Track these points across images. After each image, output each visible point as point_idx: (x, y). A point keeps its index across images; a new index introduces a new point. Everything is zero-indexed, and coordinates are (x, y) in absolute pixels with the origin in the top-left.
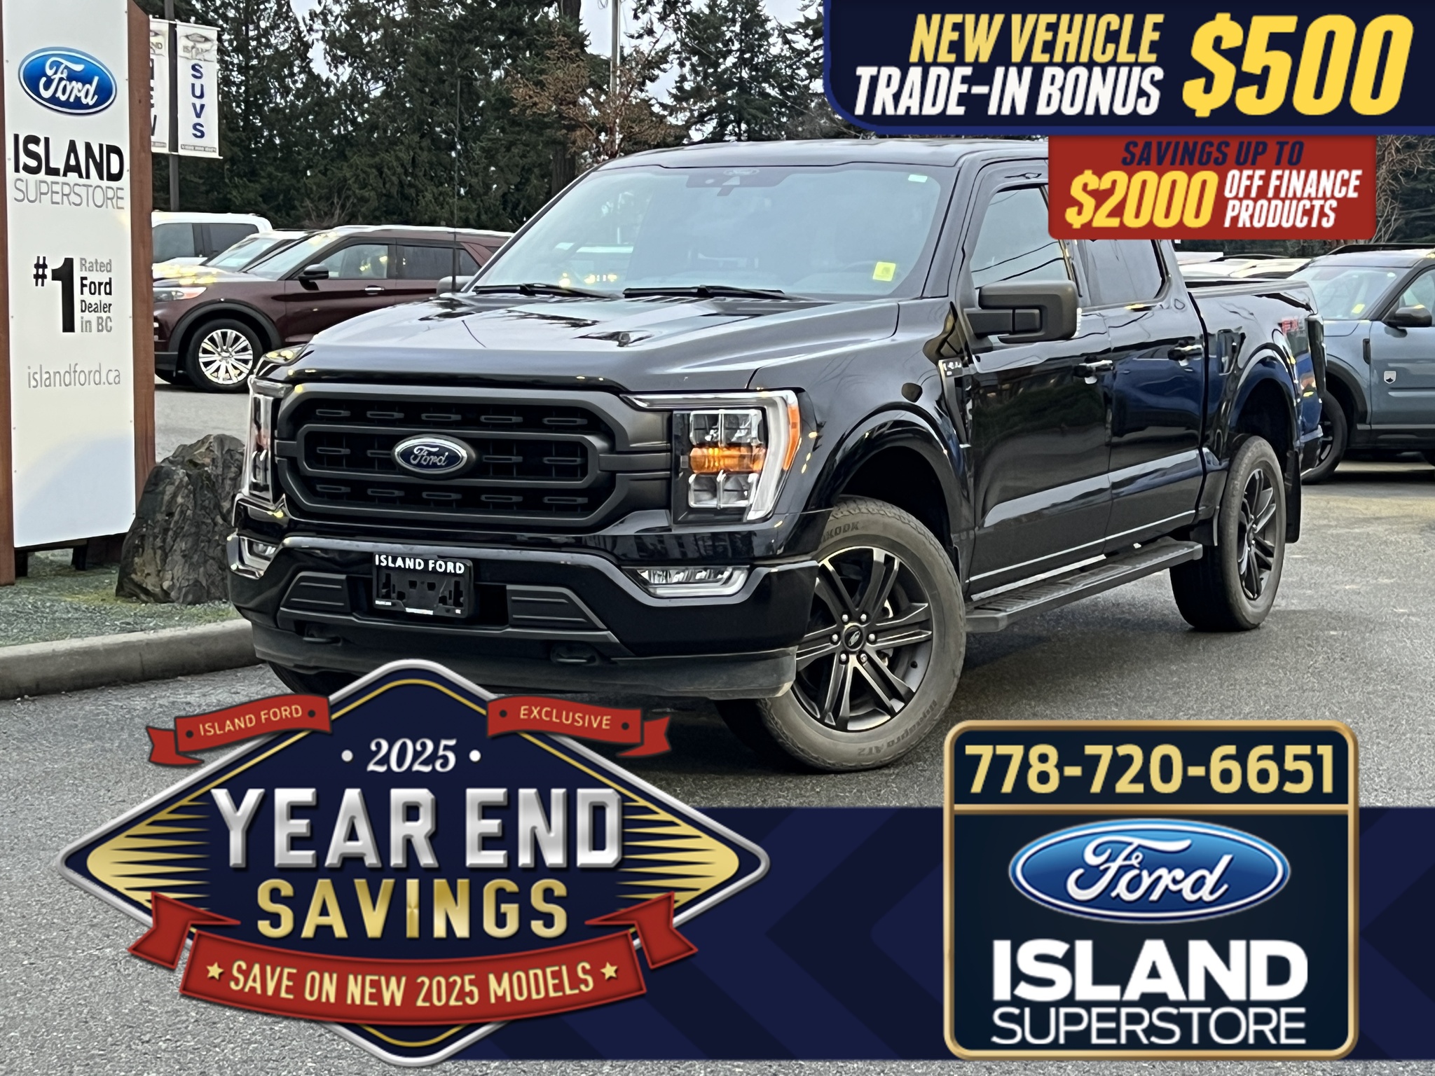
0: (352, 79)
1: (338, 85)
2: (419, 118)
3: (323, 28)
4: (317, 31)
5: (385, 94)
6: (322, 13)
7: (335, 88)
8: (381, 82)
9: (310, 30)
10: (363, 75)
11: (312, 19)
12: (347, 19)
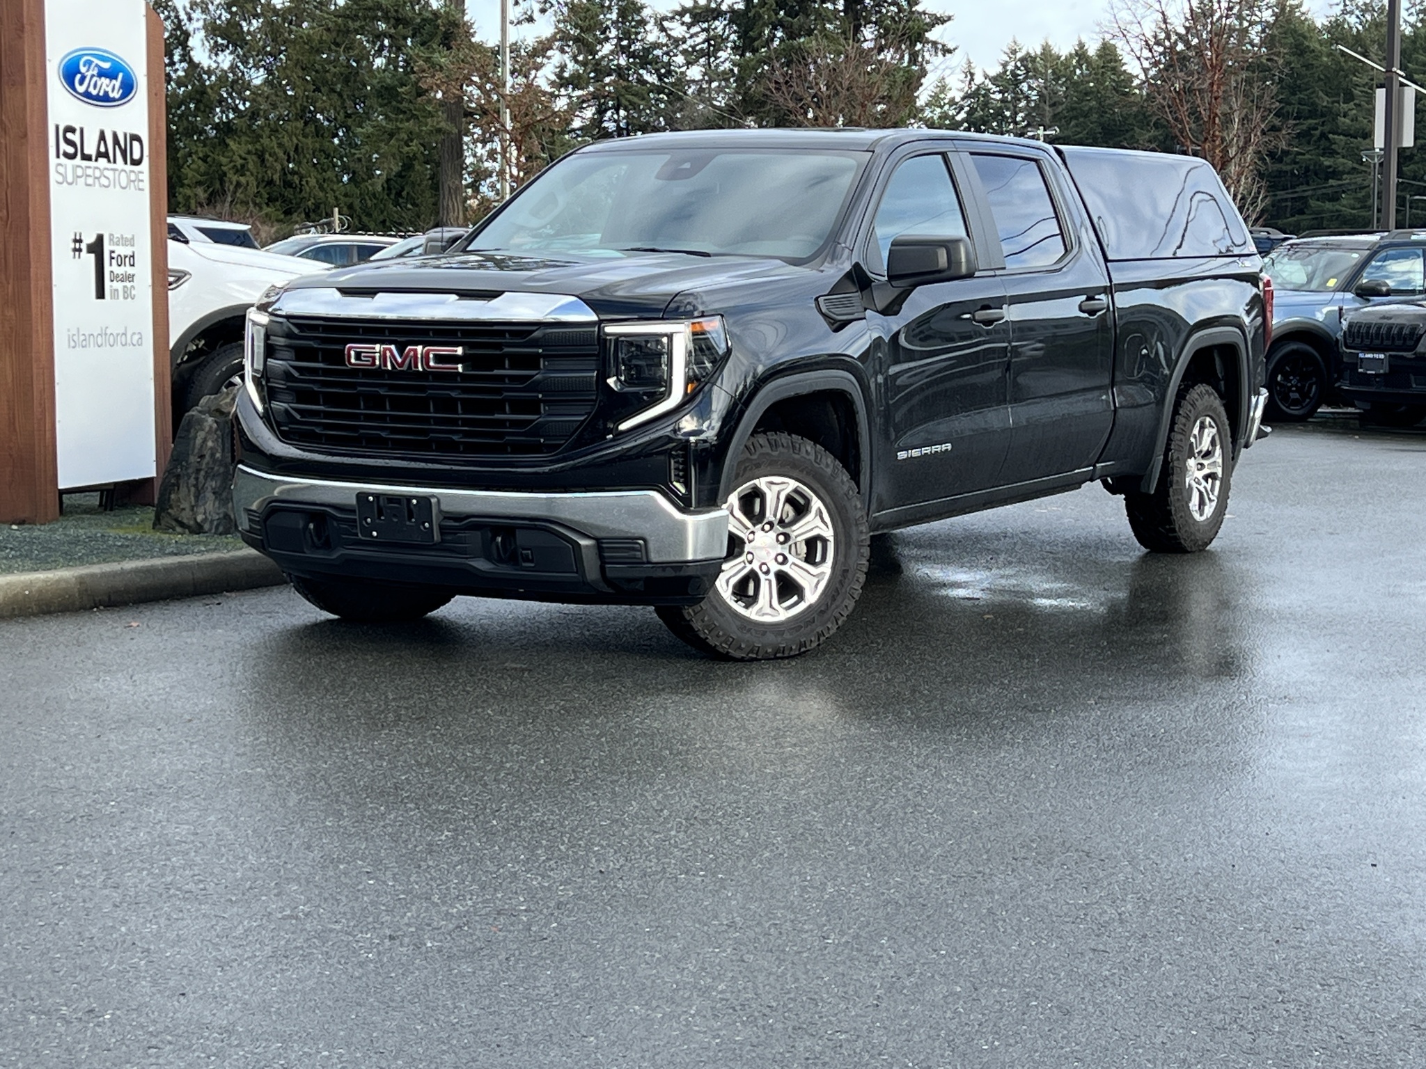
0: (233, 68)
1: (219, 73)
2: (301, 106)
3: (204, 17)
4: (197, 20)
5: (266, 81)
7: (216, 75)
8: (262, 70)
9: (191, 18)
10: (245, 63)
11: (191, 9)
12: (228, 7)
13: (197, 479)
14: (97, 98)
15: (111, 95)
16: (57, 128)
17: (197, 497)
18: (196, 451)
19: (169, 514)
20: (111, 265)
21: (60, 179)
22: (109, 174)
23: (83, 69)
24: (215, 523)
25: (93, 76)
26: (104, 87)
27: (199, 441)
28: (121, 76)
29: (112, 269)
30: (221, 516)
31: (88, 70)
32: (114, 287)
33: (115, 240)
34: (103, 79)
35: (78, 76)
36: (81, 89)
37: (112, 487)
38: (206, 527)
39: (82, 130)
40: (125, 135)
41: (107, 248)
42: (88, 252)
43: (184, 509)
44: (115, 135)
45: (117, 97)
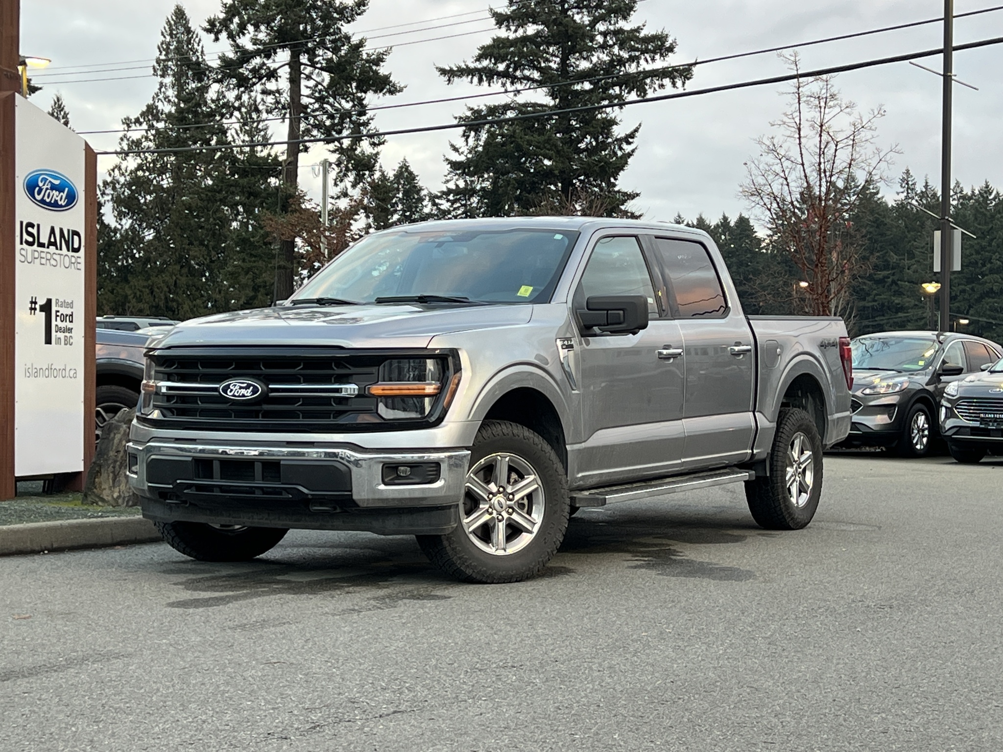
0: (132, 227)
1: (123, 232)
2: (179, 254)
3: (112, 192)
4: (108, 195)
5: (155, 237)
6: (111, 182)
7: (120, 234)
8: (152, 230)
9: (103, 194)
10: (140, 226)
11: (104, 186)
12: (129, 185)
13: (114, 467)
14: (49, 204)
15: (60, 203)
16: (22, 223)
17: (114, 481)
18: (114, 448)
19: (94, 492)
20: (56, 321)
21: (23, 259)
22: (56, 257)
23: (41, 184)
24: (126, 499)
25: (47, 189)
26: (55, 196)
27: (116, 441)
28: (67, 189)
29: (56, 323)
30: (131, 494)
31: (44, 185)
32: (58, 336)
33: (60, 303)
34: (54, 191)
35: (37, 188)
36: (39, 198)
37: (52, 478)
38: (120, 501)
39: (38, 226)
40: (69, 231)
41: (54, 308)
42: (41, 310)
43: (105, 489)
44: (61, 230)
45: (63, 204)
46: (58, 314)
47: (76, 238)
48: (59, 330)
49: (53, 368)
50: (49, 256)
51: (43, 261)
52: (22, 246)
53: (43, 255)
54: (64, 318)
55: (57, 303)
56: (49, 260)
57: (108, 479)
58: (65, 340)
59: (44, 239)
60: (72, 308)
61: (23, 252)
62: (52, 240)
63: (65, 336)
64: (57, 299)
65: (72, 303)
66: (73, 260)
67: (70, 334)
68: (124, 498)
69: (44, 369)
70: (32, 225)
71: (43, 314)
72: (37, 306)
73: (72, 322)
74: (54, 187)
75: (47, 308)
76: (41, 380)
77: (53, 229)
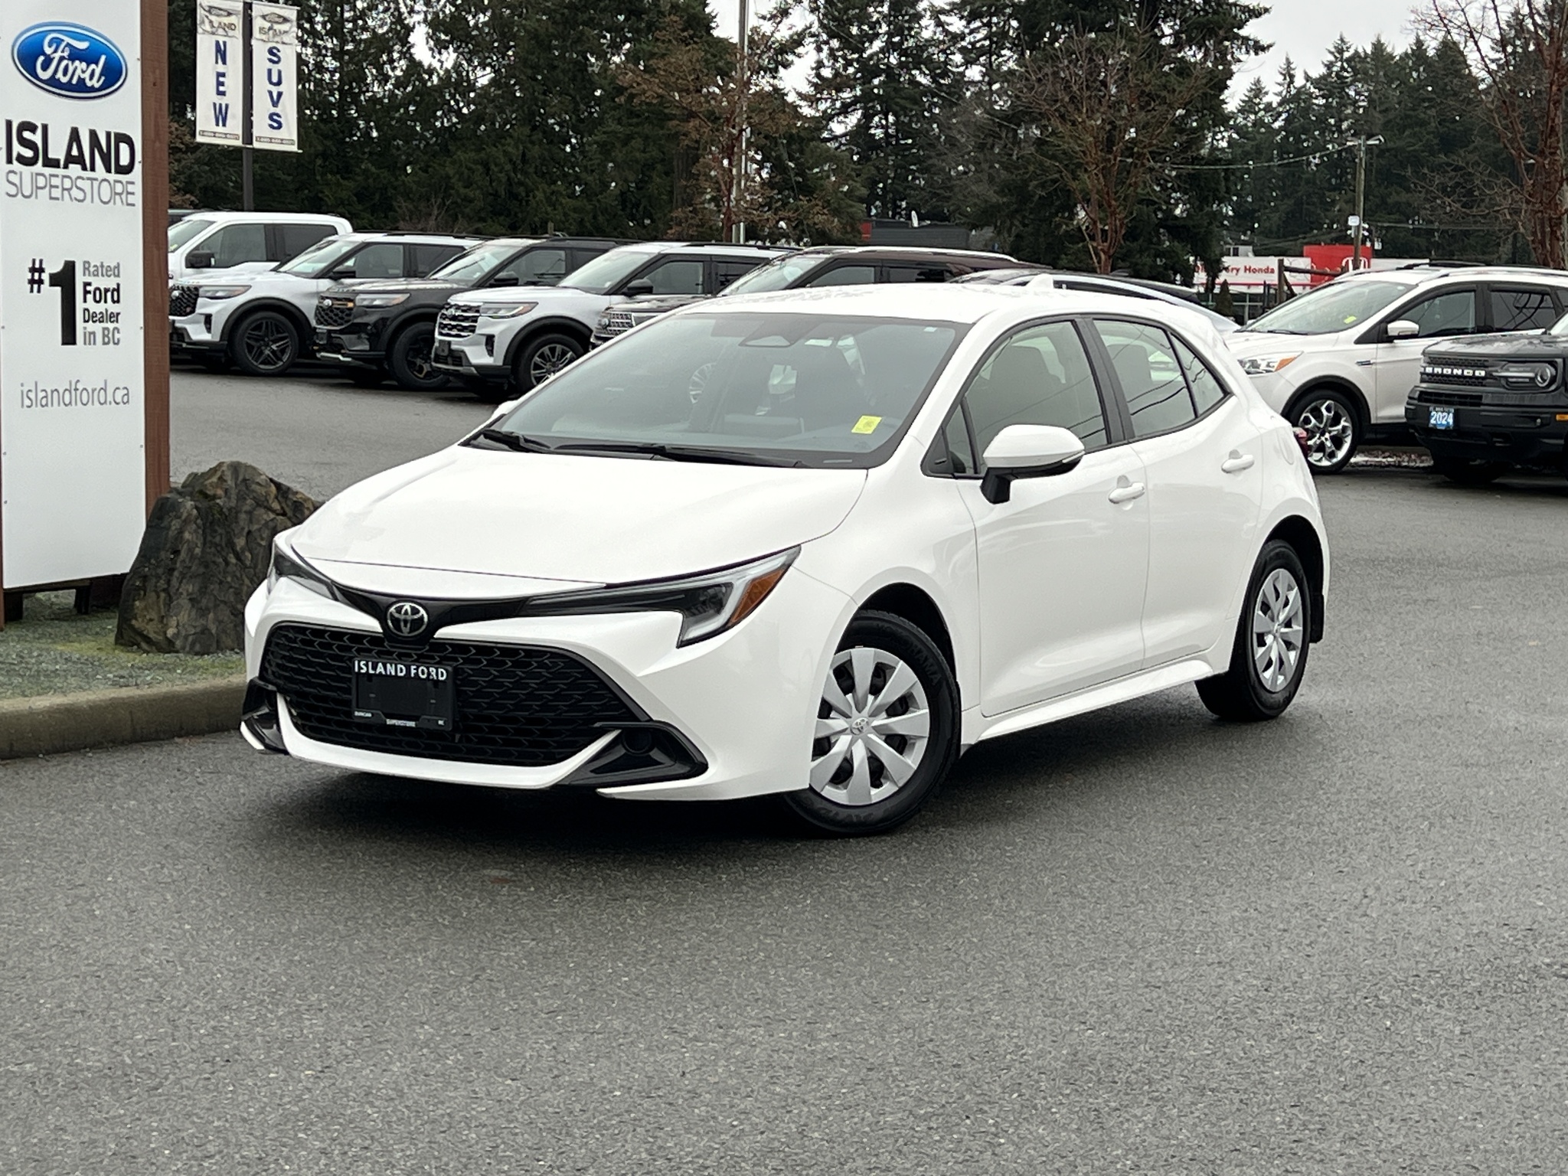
0: (457, 66)
1: (442, 73)
2: (529, 109)
3: (425, 9)
4: (419, 13)
5: (493, 82)
7: (439, 75)
8: (488, 70)
9: (412, 11)
10: (469, 62)
13: (169, 582)
14: (68, 87)
15: (89, 83)
16: (9, 123)
17: (168, 605)
18: (168, 545)
19: (132, 627)
20: (85, 301)
22: (84, 184)
23: (48, 51)
24: (190, 639)
25: (62, 59)
26: (78, 72)
27: (172, 533)
28: (103, 58)
29: (86, 306)
30: (198, 630)
31: (55, 51)
32: (90, 329)
33: (92, 269)
34: (77, 63)
35: (42, 58)
36: (45, 75)
37: (87, 584)
38: (178, 643)
39: (45, 128)
40: (108, 134)
41: (80, 279)
42: (52, 284)
43: (151, 620)
44: (93, 135)
45: (97, 85)
46: (88, 288)
47: (124, 148)
48: (90, 317)
49: (80, 387)
50: (67, 183)
51: (56, 193)
52: (10, 167)
53: (55, 181)
54: (100, 295)
55: (85, 269)
56: (69, 190)
57: (158, 602)
58: (104, 336)
59: (57, 151)
60: (118, 276)
61: (12, 177)
62: (75, 152)
63: (104, 329)
64: (85, 262)
65: (118, 267)
66: (119, 188)
67: (115, 325)
68: (186, 637)
69: (61, 392)
70: (32, 128)
71: (58, 289)
72: (45, 277)
73: (118, 301)
74: (75, 55)
75: (65, 279)
76: (56, 409)
77: (75, 135)
